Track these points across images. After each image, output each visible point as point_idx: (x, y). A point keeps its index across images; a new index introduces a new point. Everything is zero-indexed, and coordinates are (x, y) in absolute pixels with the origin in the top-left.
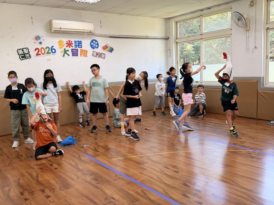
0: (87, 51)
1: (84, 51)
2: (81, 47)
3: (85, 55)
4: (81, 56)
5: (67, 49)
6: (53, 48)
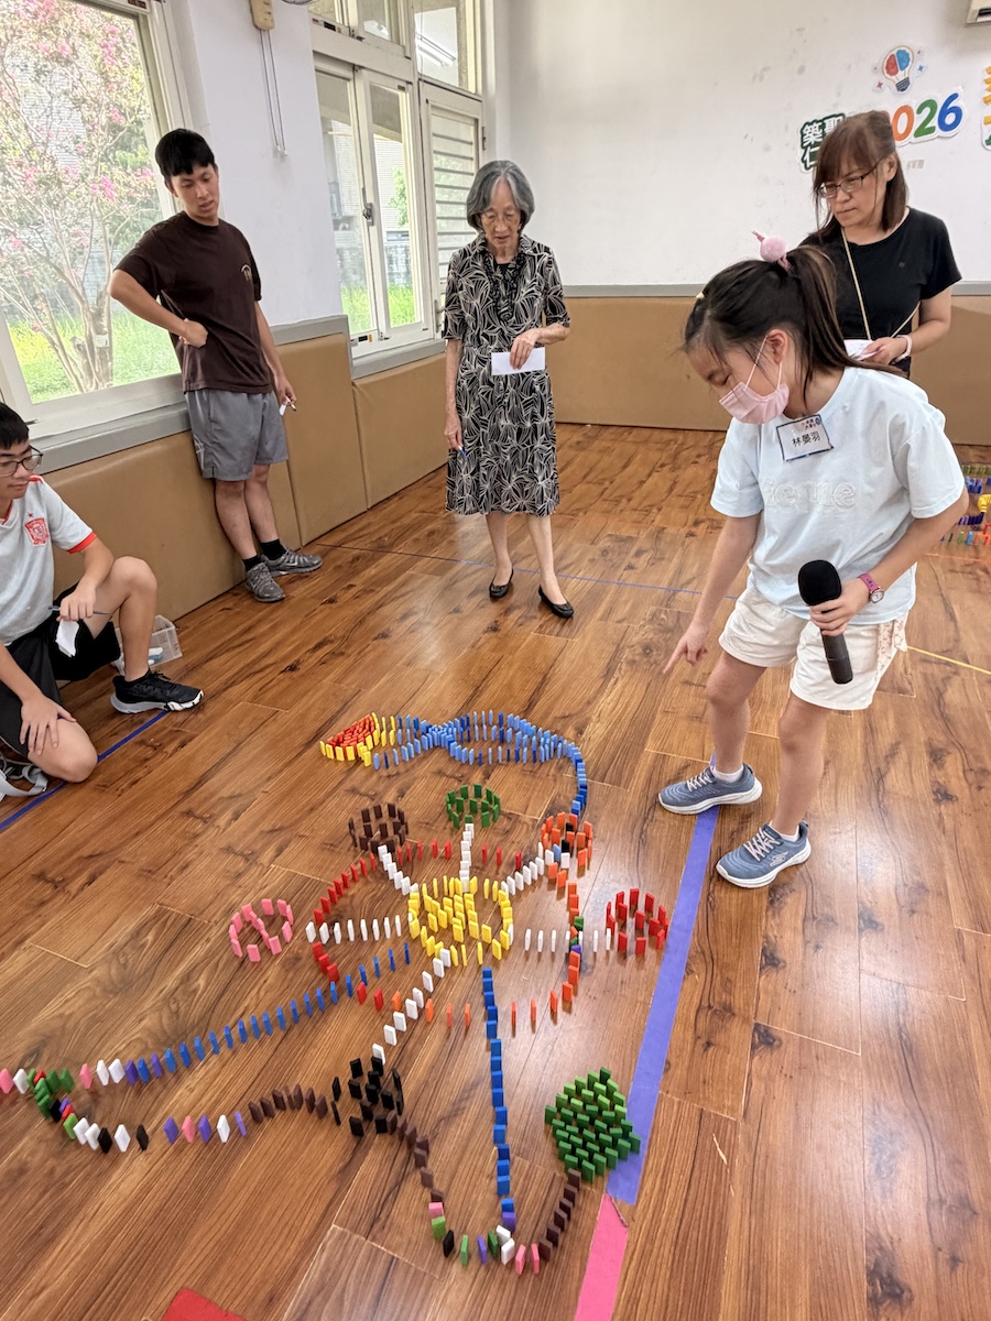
6: (951, 105)
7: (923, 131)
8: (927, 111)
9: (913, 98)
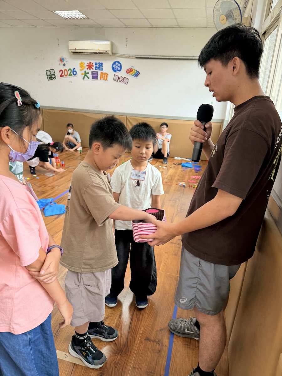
0: (108, 75)
1: (104, 74)
3: (105, 79)
4: (101, 79)
5: (87, 71)
6: (74, 70)
7: (70, 75)
8: (70, 71)
9: (67, 68)
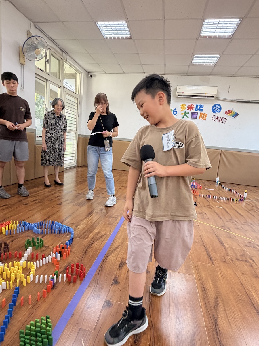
0: (207, 115)
1: (203, 114)
2: (201, 110)
3: (204, 118)
4: (200, 119)
5: (187, 112)
6: (175, 110)
